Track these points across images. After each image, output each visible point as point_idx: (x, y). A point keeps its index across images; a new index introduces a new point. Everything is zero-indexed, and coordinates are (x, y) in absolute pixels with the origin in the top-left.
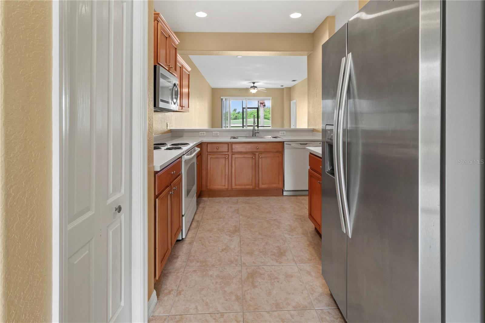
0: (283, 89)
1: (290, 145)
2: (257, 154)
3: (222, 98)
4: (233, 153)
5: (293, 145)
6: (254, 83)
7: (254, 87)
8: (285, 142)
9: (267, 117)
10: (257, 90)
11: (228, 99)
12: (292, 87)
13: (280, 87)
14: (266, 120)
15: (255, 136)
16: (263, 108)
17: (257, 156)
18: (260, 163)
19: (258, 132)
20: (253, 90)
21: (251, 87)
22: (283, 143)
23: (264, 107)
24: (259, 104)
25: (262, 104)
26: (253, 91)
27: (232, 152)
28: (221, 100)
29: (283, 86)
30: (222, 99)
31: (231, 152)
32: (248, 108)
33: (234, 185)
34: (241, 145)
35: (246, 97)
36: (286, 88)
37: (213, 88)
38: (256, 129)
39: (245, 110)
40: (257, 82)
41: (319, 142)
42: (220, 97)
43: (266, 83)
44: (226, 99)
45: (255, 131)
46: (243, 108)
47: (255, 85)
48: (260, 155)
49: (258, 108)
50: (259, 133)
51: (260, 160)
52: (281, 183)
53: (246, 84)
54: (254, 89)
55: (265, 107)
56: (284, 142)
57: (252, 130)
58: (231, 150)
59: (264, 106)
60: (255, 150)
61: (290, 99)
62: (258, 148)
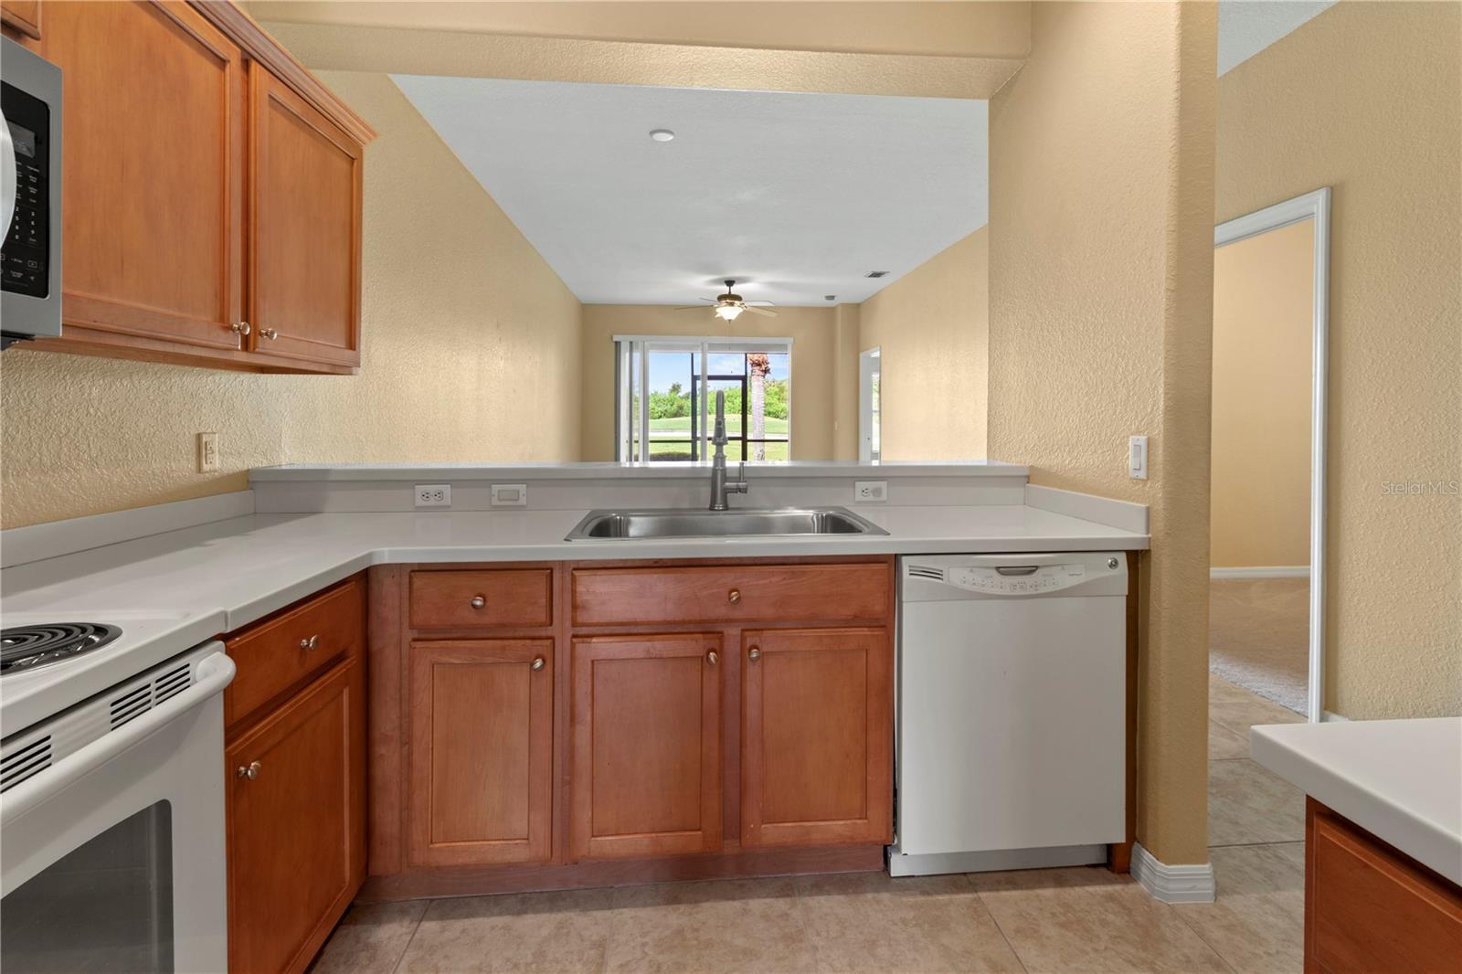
0: (832, 310)
1: (936, 574)
2: (733, 632)
3: (616, 338)
4: (584, 631)
5: (957, 574)
6: (730, 283)
7: (731, 298)
8: (904, 559)
9: (771, 410)
10: (741, 310)
11: (640, 344)
12: (866, 301)
13: (819, 300)
14: (769, 419)
15: (726, 508)
16: (761, 378)
17: (732, 647)
18: (752, 691)
19: (742, 484)
20: (729, 308)
21: (721, 298)
22: (892, 562)
23: (764, 376)
24: (749, 366)
25: (759, 365)
26: (728, 312)
27: (574, 624)
28: (614, 345)
29: (832, 298)
30: (616, 342)
31: (568, 624)
32: (711, 378)
33: (588, 830)
34: (630, 581)
35: (701, 338)
36: (843, 305)
37: (583, 302)
38: (732, 469)
39: (699, 384)
40: (743, 280)
41: (1109, 559)
42: (612, 338)
43: (772, 284)
44: (631, 343)
45: (725, 479)
46: (694, 378)
47: (735, 289)
48: (749, 643)
49: (744, 379)
50: (744, 491)
51: (753, 671)
52: (878, 812)
53: (700, 286)
54: (732, 304)
55: (767, 375)
56: (897, 557)
57: (709, 475)
58: (568, 608)
59: (766, 371)
60: (721, 611)
61: (857, 345)
62: (739, 599)
